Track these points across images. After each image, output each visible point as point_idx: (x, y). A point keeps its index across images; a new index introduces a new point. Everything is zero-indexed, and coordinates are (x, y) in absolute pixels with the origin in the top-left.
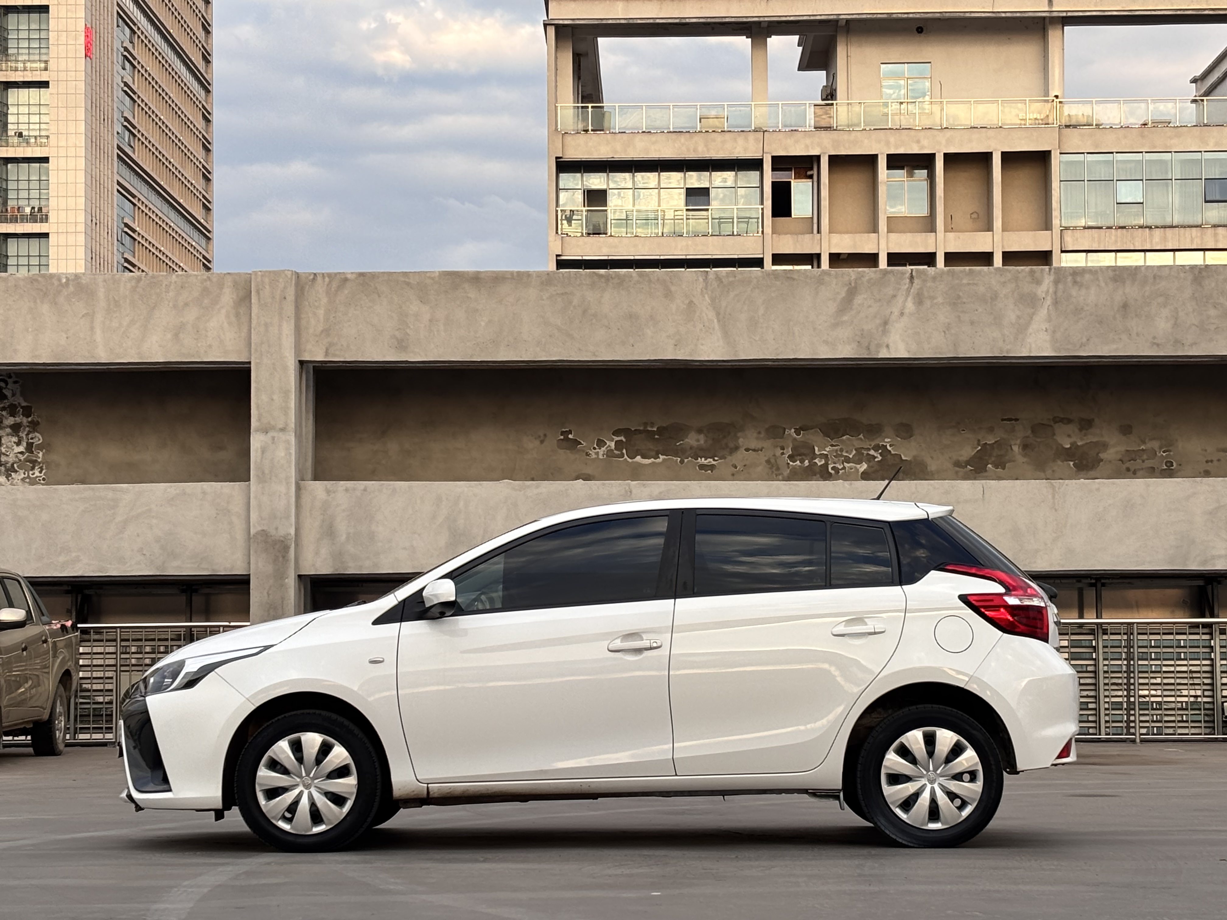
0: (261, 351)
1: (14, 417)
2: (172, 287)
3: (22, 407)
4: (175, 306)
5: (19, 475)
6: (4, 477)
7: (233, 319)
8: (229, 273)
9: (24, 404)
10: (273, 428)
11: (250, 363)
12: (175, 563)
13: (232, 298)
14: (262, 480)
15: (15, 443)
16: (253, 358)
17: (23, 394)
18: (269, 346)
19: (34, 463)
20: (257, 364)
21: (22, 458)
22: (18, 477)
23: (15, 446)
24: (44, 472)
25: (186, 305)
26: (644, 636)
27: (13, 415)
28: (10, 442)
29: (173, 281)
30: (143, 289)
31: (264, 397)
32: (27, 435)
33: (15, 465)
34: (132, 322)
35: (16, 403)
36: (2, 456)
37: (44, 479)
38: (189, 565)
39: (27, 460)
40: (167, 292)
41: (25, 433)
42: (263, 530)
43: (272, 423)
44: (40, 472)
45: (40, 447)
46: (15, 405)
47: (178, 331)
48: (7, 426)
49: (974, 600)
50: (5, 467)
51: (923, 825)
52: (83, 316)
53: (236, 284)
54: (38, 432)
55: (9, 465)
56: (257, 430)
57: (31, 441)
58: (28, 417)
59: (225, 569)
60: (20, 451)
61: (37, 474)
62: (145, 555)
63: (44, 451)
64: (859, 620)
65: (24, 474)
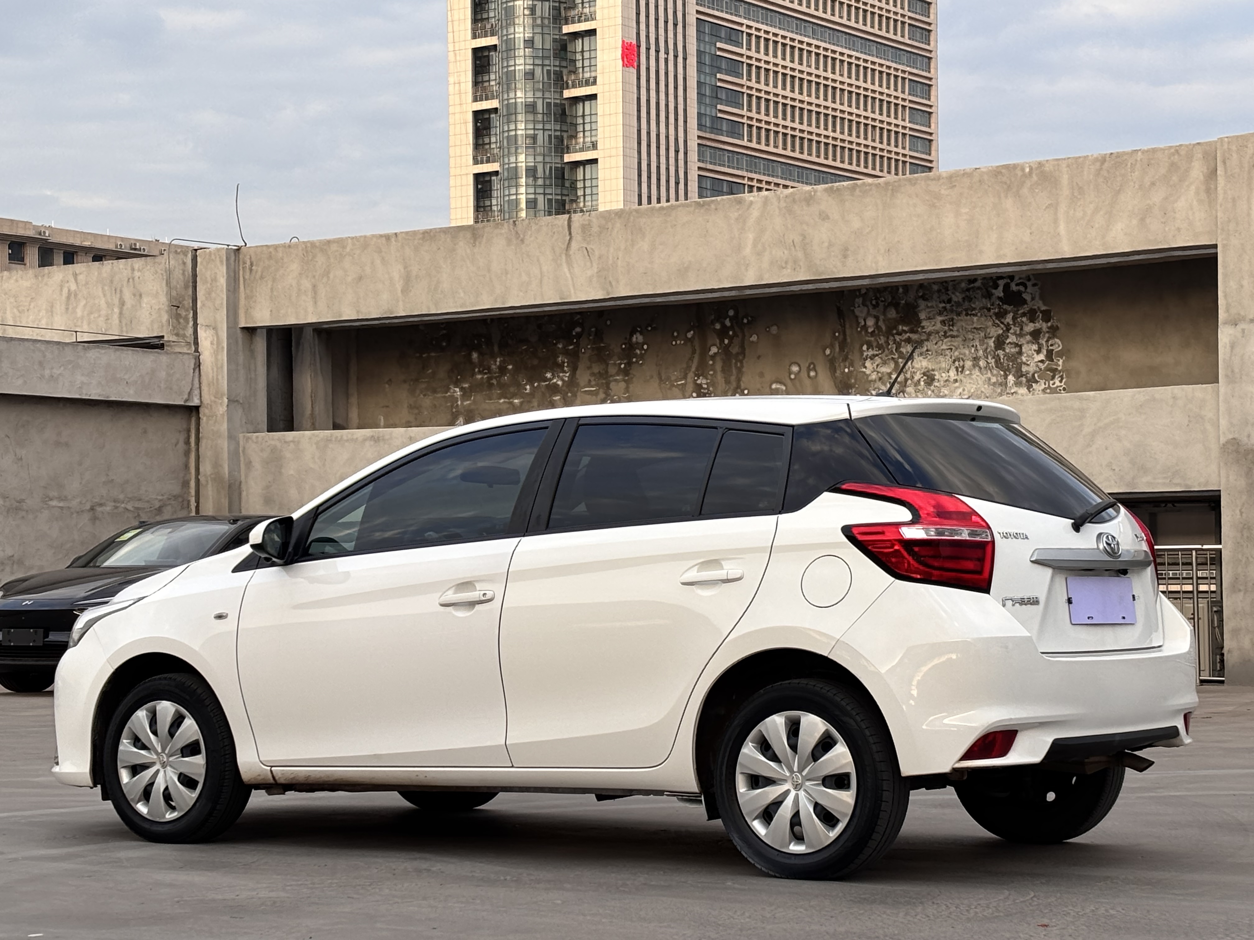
0: (1228, 230)
1: (1034, 323)
2: (1138, 165)
3: (1041, 312)
4: (1141, 187)
5: (1040, 385)
6: (1025, 388)
7: (1203, 196)
8: (1198, 144)
9: (1044, 308)
10: (1243, 319)
11: (1215, 246)
12: (1145, 479)
13: (1202, 172)
14: (1232, 380)
15: (1035, 351)
16: (1219, 239)
17: (1042, 298)
18: (1237, 224)
19: (1054, 371)
20: (1224, 246)
21: (1043, 367)
22: (1039, 387)
23: (1035, 355)
24: (1064, 381)
25: (1153, 184)
26: (478, 586)
27: (1032, 320)
28: (1031, 350)
29: (1139, 159)
30: (1108, 171)
31: (1233, 284)
32: (1047, 341)
33: (1036, 375)
34: (1096, 210)
35: (1036, 307)
36: (1023, 366)
37: (1064, 389)
38: (1160, 481)
39: (1048, 369)
40: (1133, 171)
41: (1045, 340)
42: (1234, 439)
43: (1242, 313)
44: (1061, 381)
45: (1060, 354)
46: (1035, 309)
47: (1143, 217)
48: (1028, 334)
49: (859, 534)
50: (1026, 378)
51: (783, 847)
52: (1047, 207)
53: (1206, 155)
54: (1057, 338)
55: (1030, 376)
56: (1225, 323)
57: (1051, 348)
58: (1047, 322)
59: (1199, 485)
60: (1040, 359)
61: (1058, 383)
62: (1114, 470)
63: (1064, 358)
64: (713, 563)
65: (1045, 384)
